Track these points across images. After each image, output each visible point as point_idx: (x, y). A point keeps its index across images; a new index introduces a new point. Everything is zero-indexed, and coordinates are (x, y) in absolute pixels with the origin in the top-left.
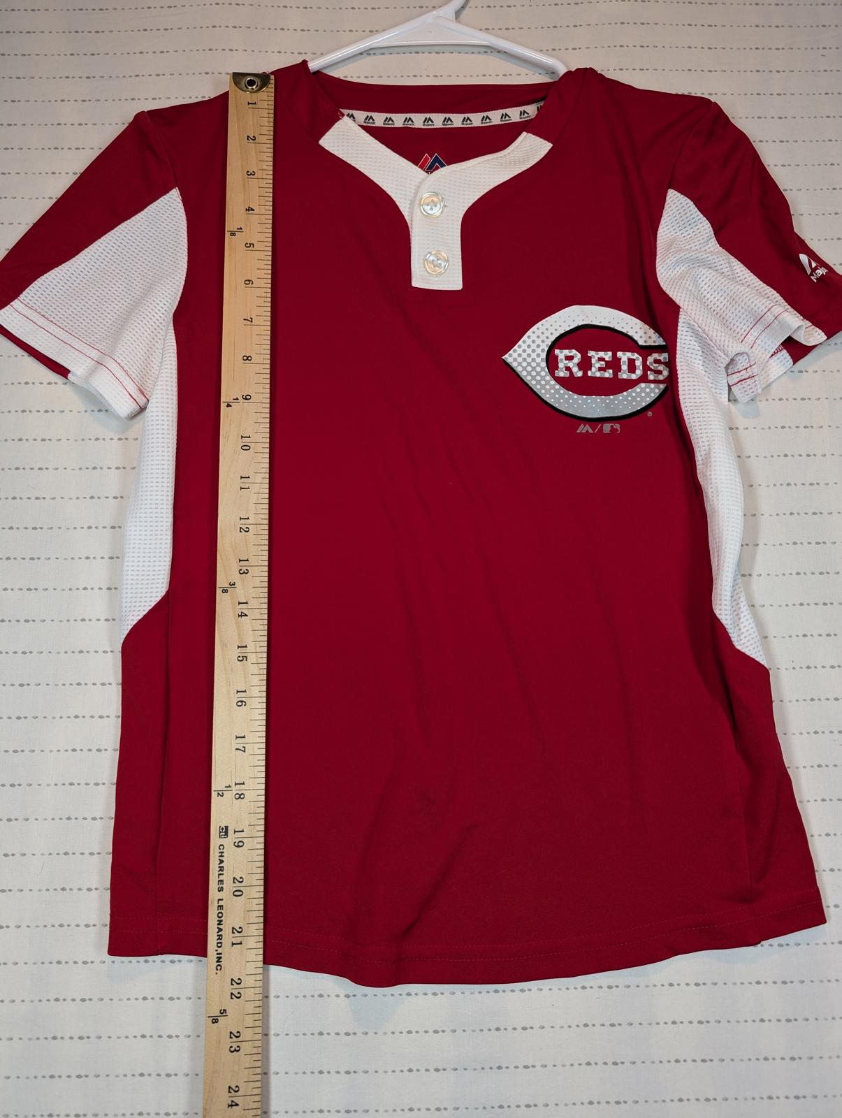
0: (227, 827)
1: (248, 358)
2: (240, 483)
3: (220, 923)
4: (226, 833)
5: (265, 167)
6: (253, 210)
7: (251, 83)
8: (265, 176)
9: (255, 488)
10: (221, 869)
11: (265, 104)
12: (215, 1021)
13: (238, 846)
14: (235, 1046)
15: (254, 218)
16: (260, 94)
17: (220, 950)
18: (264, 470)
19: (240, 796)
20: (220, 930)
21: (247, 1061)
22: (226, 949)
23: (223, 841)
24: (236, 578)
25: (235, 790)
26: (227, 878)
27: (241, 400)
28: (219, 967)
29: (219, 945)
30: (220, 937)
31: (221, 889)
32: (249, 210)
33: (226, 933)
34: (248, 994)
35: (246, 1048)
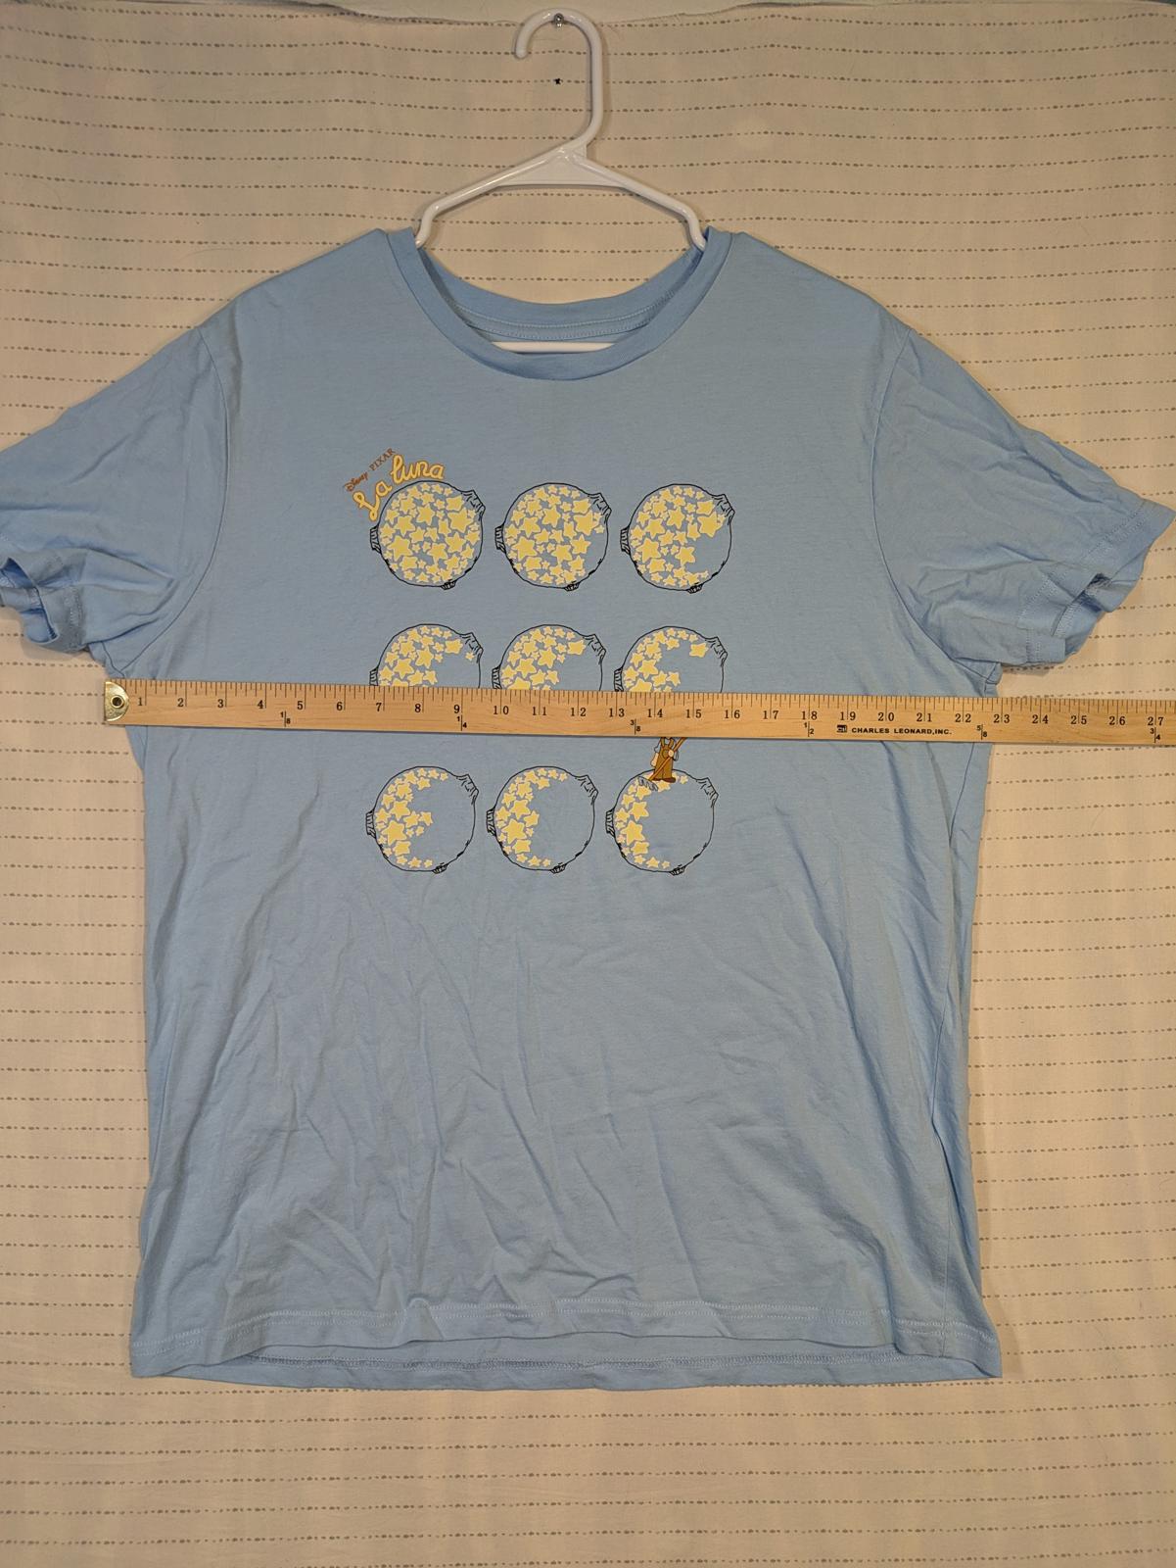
0: (839, 726)
6: (261, 702)
13: (854, 717)
17: (934, 731)
26: (878, 725)
29: (929, 731)
31: (887, 731)
32: (261, 707)
34: (968, 708)
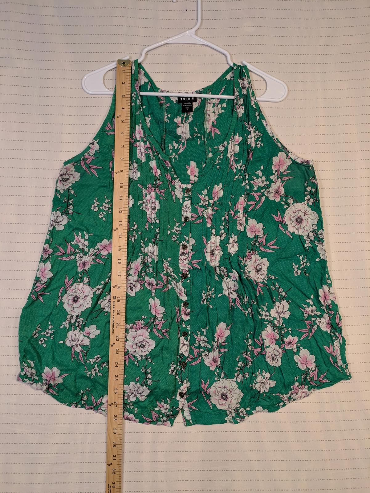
1: (122, 159)
2: (119, 198)
3: (113, 321)
4: (115, 298)
5: (128, 93)
7: (124, 63)
8: (128, 97)
9: (124, 199)
10: (114, 307)
11: (128, 71)
12: (112, 346)
13: (118, 302)
14: (117, 352)
15: (124, 112)
16: (127, 67)
18: (127, 194)
19: (119, 288)
20: (113, 323)
21: (120, 356)
22: (115, 328)
23: (114, 300)
24: (118, 226)
25: (118, 286)
26: (115, 310)
27: (120, 172)
28: (113, 333)
29: (113, 327)
30: (113, 325)
31: (114, 313)
32: (123, 109)
33: (115, 324)
34: (121, 340)
35: (120, 353)
